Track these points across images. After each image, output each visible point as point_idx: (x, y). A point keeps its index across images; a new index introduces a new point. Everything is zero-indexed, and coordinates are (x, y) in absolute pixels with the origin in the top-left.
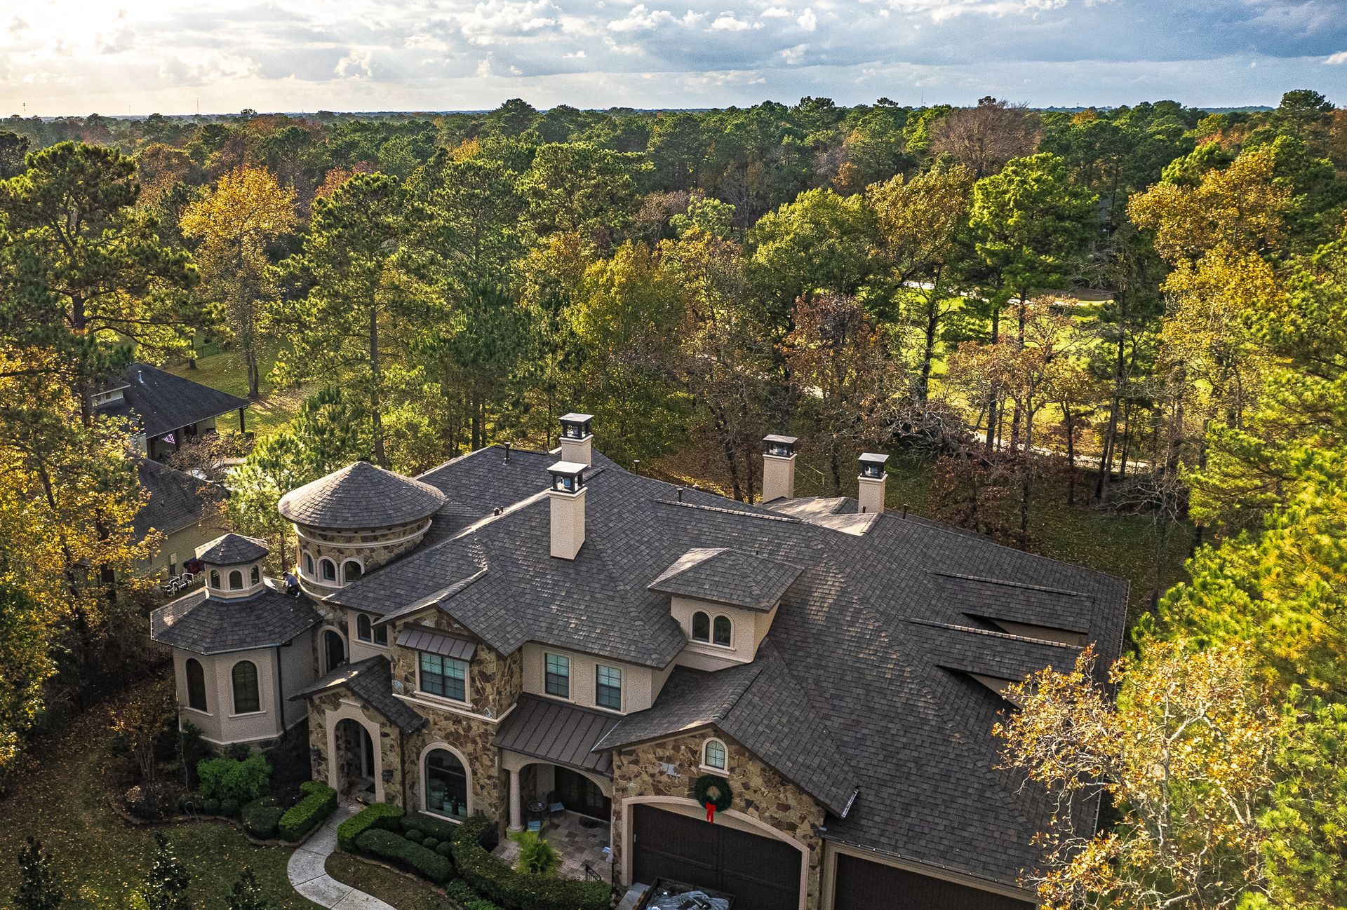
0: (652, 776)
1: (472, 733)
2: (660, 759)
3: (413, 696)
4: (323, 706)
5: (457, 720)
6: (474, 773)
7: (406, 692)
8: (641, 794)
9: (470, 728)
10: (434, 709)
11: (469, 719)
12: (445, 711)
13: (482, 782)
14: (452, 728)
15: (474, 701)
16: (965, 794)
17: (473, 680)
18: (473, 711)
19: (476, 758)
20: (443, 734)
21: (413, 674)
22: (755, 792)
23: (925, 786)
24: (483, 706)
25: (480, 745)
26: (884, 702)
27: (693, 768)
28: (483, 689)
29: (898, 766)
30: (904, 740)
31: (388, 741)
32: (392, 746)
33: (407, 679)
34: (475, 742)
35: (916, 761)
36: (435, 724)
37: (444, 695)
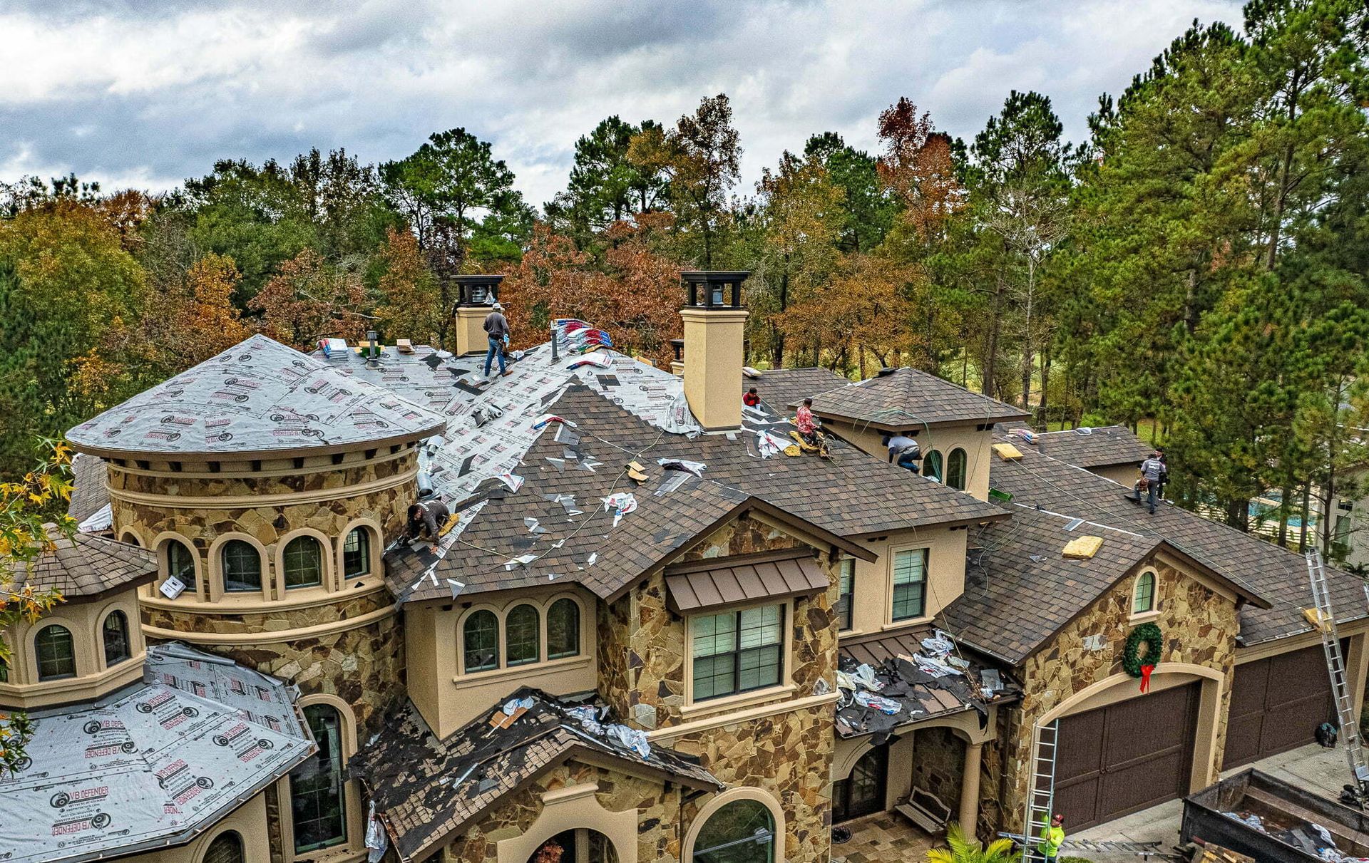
0: (1073, 665)
1: (792, 738)
2: (1083, 634)
3: (676, 722)
4: (490, 837)
5: (762, 728)
6: (790, 816)
7: (662, 717)
8: (1056, 704)
9: (787, 731)
10: (716, 730)
11: (783, 716)
12: (738, 722)
13: (802, 827)
14: (750, 748)
15: (799, 677)
17: (798, 633)
18: (796, 695)
19: (795, 786)
20: (732, 772)
21: (678, 675)
22: (1180, 624)
24: (812, 680)
25: (804, 757)
27: (1121, 627)
28: (816, 643)
31: (654, 835)
32: (663, 842)
33: (664, 691)
34: (794, 756)
36: (720, 757)
37: (736, 691)
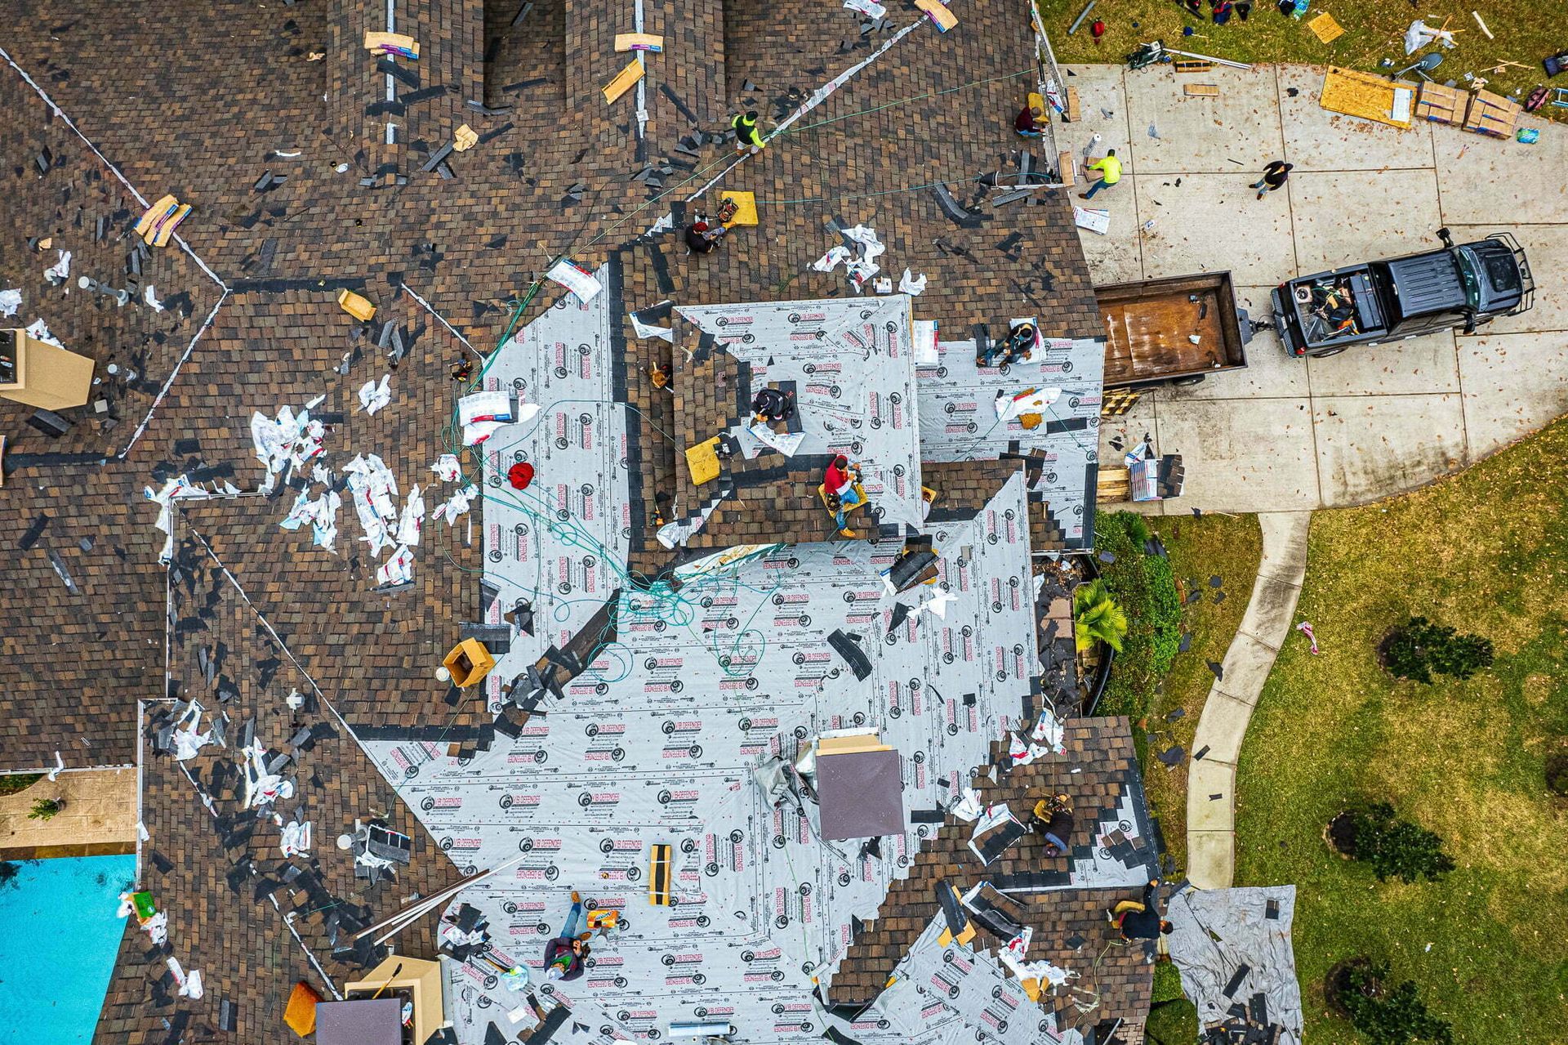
16: (951, 54)
23: (955, 104)
26: (851, 162)
29: (941, 140)
30: (902, 133)
35: (927, 115)
